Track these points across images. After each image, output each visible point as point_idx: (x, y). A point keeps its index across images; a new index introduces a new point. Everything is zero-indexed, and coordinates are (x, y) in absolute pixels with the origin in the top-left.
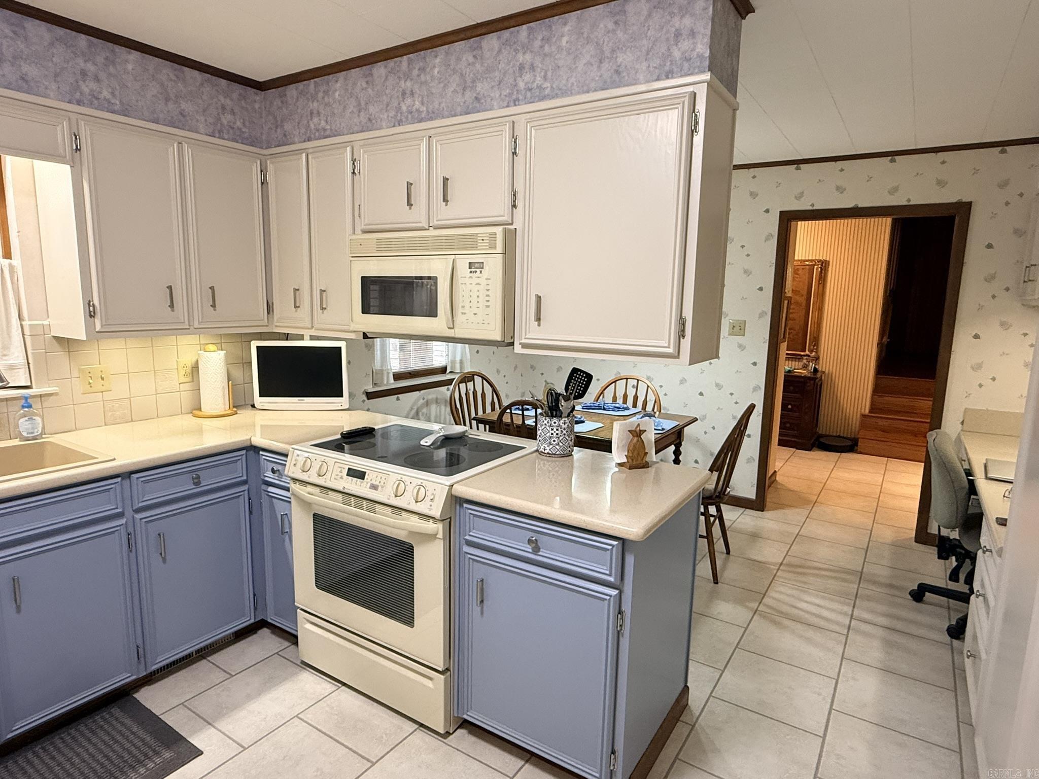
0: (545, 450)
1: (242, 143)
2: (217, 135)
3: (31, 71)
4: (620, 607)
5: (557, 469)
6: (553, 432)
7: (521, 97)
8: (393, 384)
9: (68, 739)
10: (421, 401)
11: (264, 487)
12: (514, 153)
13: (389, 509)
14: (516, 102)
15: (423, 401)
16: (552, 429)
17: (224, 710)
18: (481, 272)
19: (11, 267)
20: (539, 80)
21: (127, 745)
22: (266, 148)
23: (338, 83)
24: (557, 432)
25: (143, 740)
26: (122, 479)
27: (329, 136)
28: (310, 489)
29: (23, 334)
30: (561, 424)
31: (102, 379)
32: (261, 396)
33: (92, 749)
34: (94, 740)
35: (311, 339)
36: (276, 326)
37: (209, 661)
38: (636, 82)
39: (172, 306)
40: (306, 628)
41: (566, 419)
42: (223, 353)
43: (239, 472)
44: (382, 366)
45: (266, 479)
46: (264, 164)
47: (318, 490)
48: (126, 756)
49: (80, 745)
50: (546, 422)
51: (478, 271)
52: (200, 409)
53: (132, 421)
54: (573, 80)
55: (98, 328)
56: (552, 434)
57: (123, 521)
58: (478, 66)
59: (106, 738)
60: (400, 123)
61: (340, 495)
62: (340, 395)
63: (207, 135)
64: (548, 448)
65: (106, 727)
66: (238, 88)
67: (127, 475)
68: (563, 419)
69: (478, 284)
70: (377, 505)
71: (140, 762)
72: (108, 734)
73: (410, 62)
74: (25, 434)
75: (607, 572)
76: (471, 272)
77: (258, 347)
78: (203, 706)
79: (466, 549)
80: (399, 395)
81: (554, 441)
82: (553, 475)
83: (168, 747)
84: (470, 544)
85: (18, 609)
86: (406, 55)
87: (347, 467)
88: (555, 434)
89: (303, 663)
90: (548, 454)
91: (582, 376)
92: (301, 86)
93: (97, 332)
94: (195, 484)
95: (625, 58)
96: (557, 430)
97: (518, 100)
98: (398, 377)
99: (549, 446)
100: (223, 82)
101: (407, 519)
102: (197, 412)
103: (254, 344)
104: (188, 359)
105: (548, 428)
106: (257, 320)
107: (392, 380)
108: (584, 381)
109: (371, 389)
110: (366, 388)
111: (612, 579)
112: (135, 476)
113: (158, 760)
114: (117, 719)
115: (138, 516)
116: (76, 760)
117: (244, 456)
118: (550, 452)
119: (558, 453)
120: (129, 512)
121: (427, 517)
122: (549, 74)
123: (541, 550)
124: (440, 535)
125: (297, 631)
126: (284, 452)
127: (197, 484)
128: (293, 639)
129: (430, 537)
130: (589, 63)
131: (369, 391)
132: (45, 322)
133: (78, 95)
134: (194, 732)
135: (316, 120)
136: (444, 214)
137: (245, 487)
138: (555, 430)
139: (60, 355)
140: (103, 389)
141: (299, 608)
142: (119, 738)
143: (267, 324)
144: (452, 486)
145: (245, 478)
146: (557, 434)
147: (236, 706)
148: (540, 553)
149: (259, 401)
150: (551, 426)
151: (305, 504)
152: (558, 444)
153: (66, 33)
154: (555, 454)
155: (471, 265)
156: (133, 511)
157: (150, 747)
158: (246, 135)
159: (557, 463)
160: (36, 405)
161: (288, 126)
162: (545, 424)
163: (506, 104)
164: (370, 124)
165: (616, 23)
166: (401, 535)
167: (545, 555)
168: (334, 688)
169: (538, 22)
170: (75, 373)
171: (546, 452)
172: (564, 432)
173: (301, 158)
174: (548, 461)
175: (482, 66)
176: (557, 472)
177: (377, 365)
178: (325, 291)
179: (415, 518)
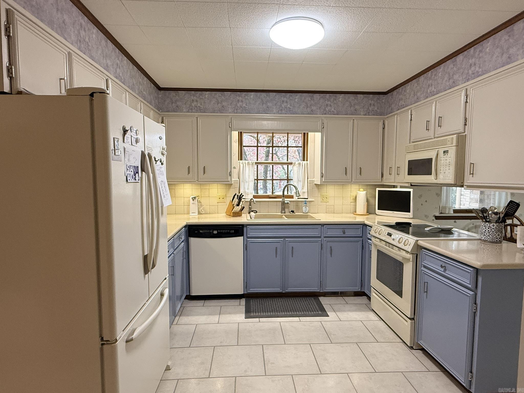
0: (482, 238)
1: (377, 115)
2: (367, 114)
3: (314, 108)
4: (476, 301)
5: (488, 248)
6: (486, 229)
7: (470, 78)
8: (452, 214)
9: (299, 299)
10: (472, 225)
11: (367, 240)
12: (467, 102)
13: (397, 248)
14: (468, 80)
15: (473, 225)
16: (486, 228)
17: (340, 311)
18: (447, 155)
19: (307, 163)
20: (477, 69)
21: (312, 307)
22: (386, 115)
23: (408, 87)
24: (488, 230)
25: (316, 307)
26: (321, 226)
27: (404, 107)
28: (377, 239)
29: (308, 183)
30: (491, 226)
31: (327, 198)
32: (378, 209)
33: (303, 304)
34: (305, 302)
35: (400, 188)
36: (385, 182)
37: (343, 298)
38: (517, 60)
39: (346, 174)
40: (374, 295)
41: (494, 224)
42: (365, 192)
43: (359, 233)
44: (446, 205)
45: (368, 237)
46: (384, 121)
47: (378, 240)
48: (310, 308)
49: (301, 302)
50: (483, 224)
51: (446, 154)
52: (356, 212)
53: (334, 213)
54: (491, 65)
55: (323, 181)
56: (486, 230)
57: (320, 239)
58: (455, 69)
59: (308, 303)
60: (427, 97)
61: (384, 242)
62: (409, 211)
63: (363, 115)
64: (483, 237)
65: (309, 301)
66: (377, 96)
67: (323, 225)
68: (492, 224)
69: (446, 160)
70: (394, 247)
71: (313, 311)
72: (308, 302)
73: (432, 72)
74: (304, 212)
75: (469, 283)
76: (444, 155)
77: (379, 191)
78: (335, 307)
79: (423, 268)
80: (456, 220)
81: (487, 234)
82: (486, 251)
83: (321, 311)
84: (425, 267)
85: (292, 256)
86: (430, 70)
87: (387, 232)
88: (487, 231)
89: (373, 310)
90: (484, 240)
91: (514, 205)
92: (397, 90)
93: (323, 182)
94: (343, 233)
95: (512, 51)
96: (489, 228)
97: (469, 79)
98: (456, 211)
99: (484, 236)
100: (371, 96)
101: (402, 253)
102: (355, 213)
103: (377, 189)
104: (354, 194)
105: (484, 227)
106: (377, 180)
107: (452, 212)
108: (515, 207)
109: (438, 214)
110: (435, 214)
111: (470, 286)
112: (325, 226)
113: (317, 313)
114: (312, 300)
115: (325, 239)
116: (299, 304)
117: (362, 227)
118: (484, 239)
119: (489, 240)
120: (322, 237)
121: (407, 252)
122: (481, 66)
123: (447, 271)
124: (411, 260)
125: (371, 296)
126: (371, 226)
127: (344, 233)
128: (369, 298)
129: (408, 260)
130: (498, 57)
131: (436, 215)
132: (313, 180)
133: (325, 112)
134: (329, 311)
135: (401, 102)
136: (440, 131)
137: (361, 239)
138: (487, 228)
139: (316, 189)
140: (327, 201)
141: (372, 286)
142: (310, 304)
143: (381, 181)
144: (418, 241)
145: (361, 235)
146: (488, 231)
147: (344, 311)
148: (446, 272)
149: (378, 211)
150: (485, 226)
151: (376, 245)
152: (489, 236)
153: (324, 95)
154: (486, 241)
155: (444, 152)
156: (324, 237)
157: (317, 309)
158: (378, 112)
159: (488, 245)
160: (308, 204)
161: (393, 106)
162: (483, 225)
163: (464, 82)
164: (418, 100)
165: (509, 36)
166: (399, 259)
167: (448, 274)
168: (379, 320)
169: (478, 45)
170: (319, 196)
171: (482, 239)
172: (493, 230)
173: (395, 118)
174: (483, 244)
175: (456, 68)
176: (488, 250)
177: (443, 204)
178: (399, 167)
179: (404, 252)
